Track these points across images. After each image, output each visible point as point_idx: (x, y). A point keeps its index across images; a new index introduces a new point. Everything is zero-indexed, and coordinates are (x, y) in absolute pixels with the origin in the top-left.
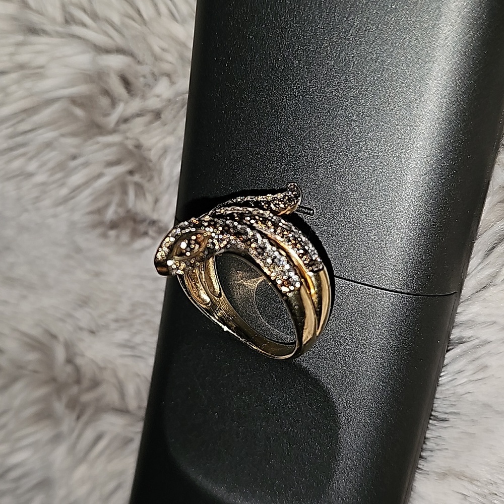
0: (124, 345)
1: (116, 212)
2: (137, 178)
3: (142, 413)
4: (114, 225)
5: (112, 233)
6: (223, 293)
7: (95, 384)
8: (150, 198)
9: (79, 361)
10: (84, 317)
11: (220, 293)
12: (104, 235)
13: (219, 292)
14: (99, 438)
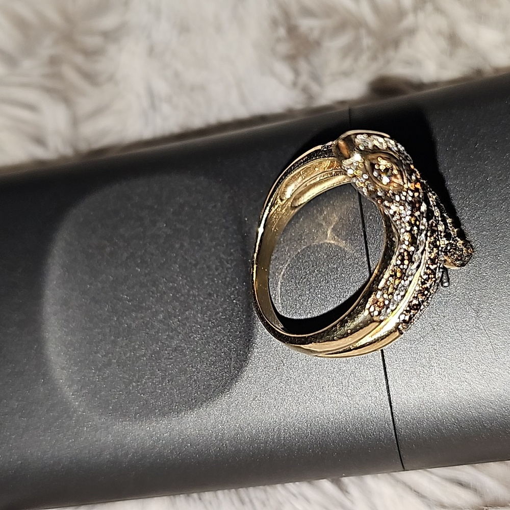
0: (151, 94)
1: (311, 29)
2: (367, 41)
3: (84, 147)
4: (292, 30)
5: (282, 32)
6: (296, 210)
7: (90, 78)
8: (347, 64)
9: (112, 49)
10: (163, 32)
11: (296, 207)
12: (275, 23)
13: (297, 205)
14: (31, 108)
